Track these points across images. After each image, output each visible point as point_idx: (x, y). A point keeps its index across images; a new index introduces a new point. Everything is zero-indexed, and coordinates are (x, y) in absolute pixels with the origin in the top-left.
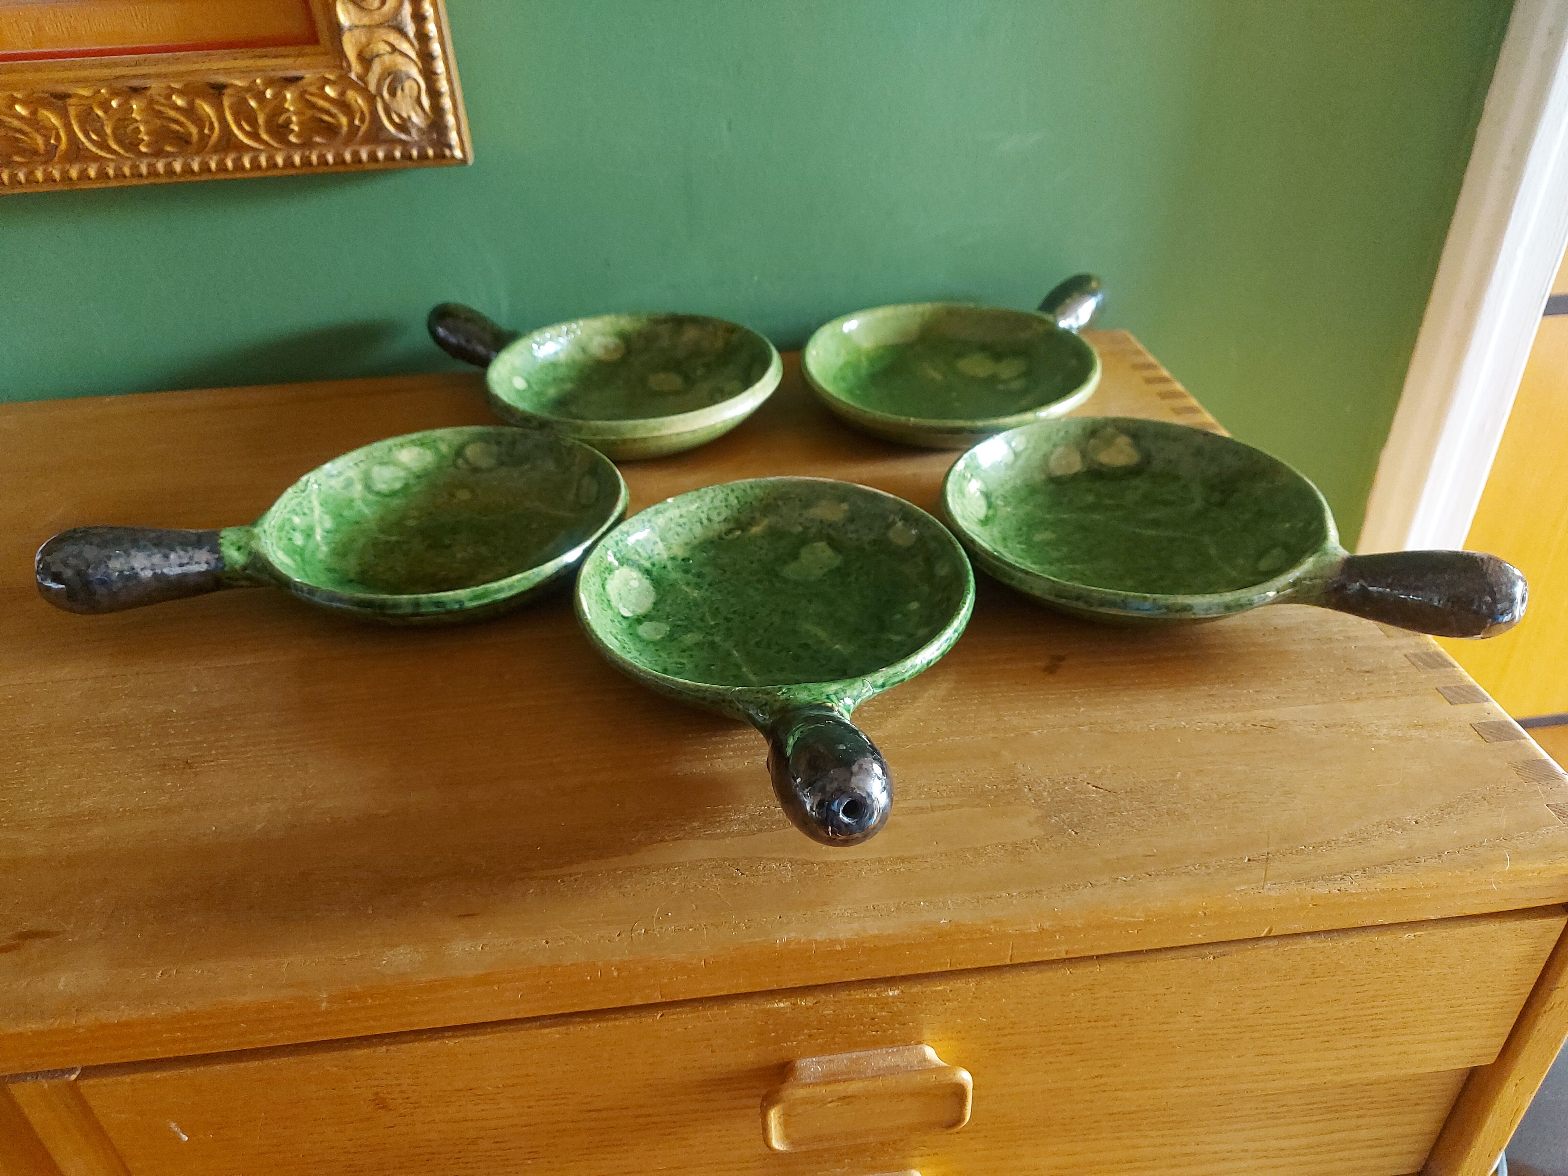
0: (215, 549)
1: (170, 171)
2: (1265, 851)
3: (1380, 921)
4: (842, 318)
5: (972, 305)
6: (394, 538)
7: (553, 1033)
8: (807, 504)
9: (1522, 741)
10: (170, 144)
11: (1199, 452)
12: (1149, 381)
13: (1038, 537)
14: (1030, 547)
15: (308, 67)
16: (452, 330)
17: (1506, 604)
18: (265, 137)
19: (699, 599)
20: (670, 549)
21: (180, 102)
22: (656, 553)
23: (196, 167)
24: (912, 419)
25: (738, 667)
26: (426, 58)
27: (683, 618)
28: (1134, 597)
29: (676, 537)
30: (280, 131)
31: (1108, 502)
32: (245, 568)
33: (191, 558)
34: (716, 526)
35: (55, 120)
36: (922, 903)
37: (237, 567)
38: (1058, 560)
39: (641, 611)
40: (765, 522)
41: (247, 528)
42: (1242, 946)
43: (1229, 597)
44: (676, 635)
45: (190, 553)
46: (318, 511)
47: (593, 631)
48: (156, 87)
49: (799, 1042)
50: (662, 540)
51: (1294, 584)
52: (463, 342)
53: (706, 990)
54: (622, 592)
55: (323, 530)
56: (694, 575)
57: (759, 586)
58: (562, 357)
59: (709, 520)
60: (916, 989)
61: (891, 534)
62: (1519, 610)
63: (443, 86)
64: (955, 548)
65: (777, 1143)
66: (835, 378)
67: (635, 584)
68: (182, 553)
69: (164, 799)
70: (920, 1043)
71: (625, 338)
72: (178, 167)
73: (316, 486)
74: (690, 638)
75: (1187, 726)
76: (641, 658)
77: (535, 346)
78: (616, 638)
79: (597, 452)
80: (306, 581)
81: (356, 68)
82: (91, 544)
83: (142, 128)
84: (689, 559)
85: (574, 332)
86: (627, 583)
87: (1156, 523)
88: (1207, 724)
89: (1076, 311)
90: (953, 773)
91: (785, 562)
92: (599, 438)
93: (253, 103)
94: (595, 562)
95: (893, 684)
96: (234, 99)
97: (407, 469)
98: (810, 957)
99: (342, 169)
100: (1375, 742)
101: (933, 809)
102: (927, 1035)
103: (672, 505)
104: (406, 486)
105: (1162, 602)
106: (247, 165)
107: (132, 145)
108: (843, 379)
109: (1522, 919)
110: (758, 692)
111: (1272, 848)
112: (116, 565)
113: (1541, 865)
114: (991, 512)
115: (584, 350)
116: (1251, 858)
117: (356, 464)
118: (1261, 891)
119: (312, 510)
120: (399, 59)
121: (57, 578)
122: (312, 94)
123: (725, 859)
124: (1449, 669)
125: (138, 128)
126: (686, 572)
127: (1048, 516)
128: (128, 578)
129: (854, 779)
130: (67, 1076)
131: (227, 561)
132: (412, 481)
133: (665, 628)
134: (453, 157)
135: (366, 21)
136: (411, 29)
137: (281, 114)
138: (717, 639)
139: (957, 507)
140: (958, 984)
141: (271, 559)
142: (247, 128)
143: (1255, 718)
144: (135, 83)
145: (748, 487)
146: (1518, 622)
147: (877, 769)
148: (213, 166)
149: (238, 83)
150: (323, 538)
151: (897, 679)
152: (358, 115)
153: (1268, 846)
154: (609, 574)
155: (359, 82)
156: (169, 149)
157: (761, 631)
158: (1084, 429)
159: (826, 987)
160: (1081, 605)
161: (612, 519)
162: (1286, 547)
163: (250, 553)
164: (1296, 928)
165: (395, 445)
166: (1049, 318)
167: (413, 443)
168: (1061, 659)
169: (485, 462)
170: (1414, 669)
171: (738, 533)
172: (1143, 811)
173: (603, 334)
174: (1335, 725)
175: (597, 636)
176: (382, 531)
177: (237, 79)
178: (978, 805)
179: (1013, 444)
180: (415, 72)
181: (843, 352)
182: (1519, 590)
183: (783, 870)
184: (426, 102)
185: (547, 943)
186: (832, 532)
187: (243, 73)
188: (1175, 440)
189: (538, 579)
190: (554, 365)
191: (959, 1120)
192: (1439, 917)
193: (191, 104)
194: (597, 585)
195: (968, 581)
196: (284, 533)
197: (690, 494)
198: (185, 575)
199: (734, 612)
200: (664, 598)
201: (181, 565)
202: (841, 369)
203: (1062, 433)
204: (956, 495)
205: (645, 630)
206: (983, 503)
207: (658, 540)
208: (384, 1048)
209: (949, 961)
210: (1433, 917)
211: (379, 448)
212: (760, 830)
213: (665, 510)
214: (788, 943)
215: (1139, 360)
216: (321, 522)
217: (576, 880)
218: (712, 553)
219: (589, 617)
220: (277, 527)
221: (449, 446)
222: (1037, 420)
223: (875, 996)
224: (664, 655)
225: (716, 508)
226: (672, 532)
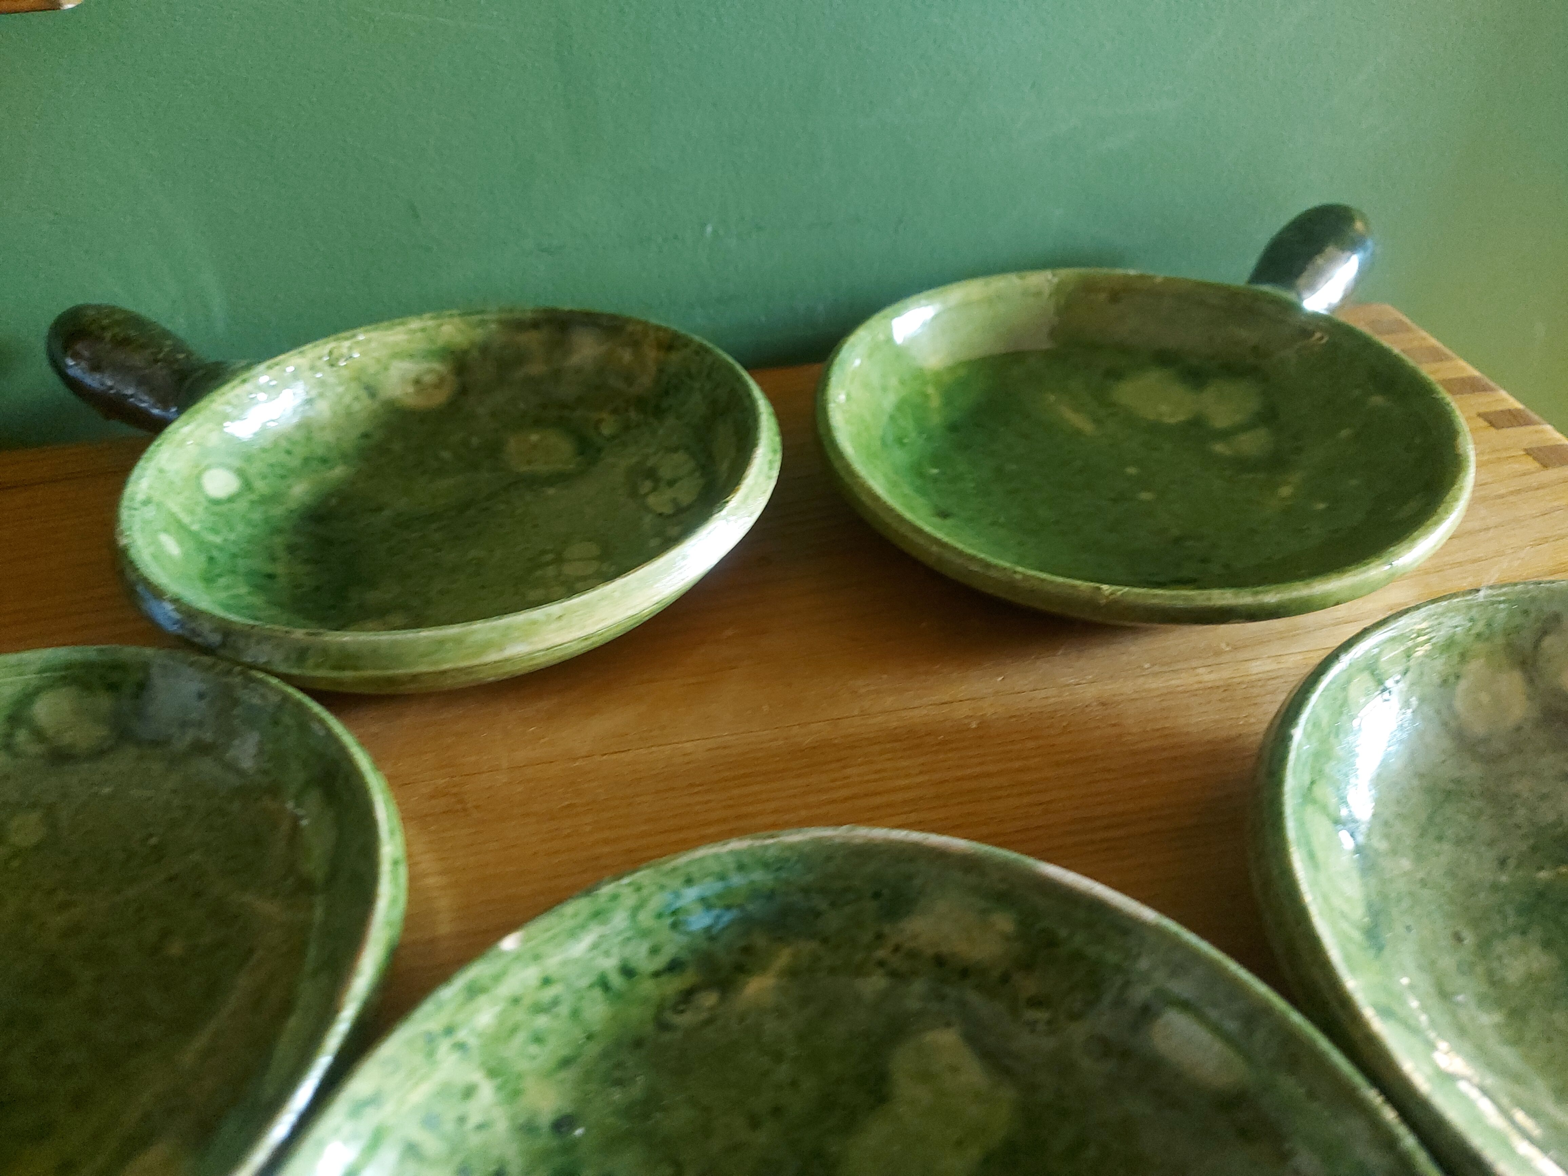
8: (896, 905)
16: (99, 365)
20: (515, 1099)
29: (534, 1049)
34: (648, 987)
50: (492, 1073)
59: (628, 973)
71: (455, 361)
84: (572, 1125)
89: (1327, 278)
91: (850, 1118)
103: (517, 957)
115: (372, 392)
145: (732, 866)
158: (1528, 613)
166: (1287, 294)
169: (83, 736)
171: (710, 1001)
173: (411, 356)
203: (1479, 627)
207: (477, 1076)
213: (497, 978)
225: (645, 933)
226: (520, 1038)
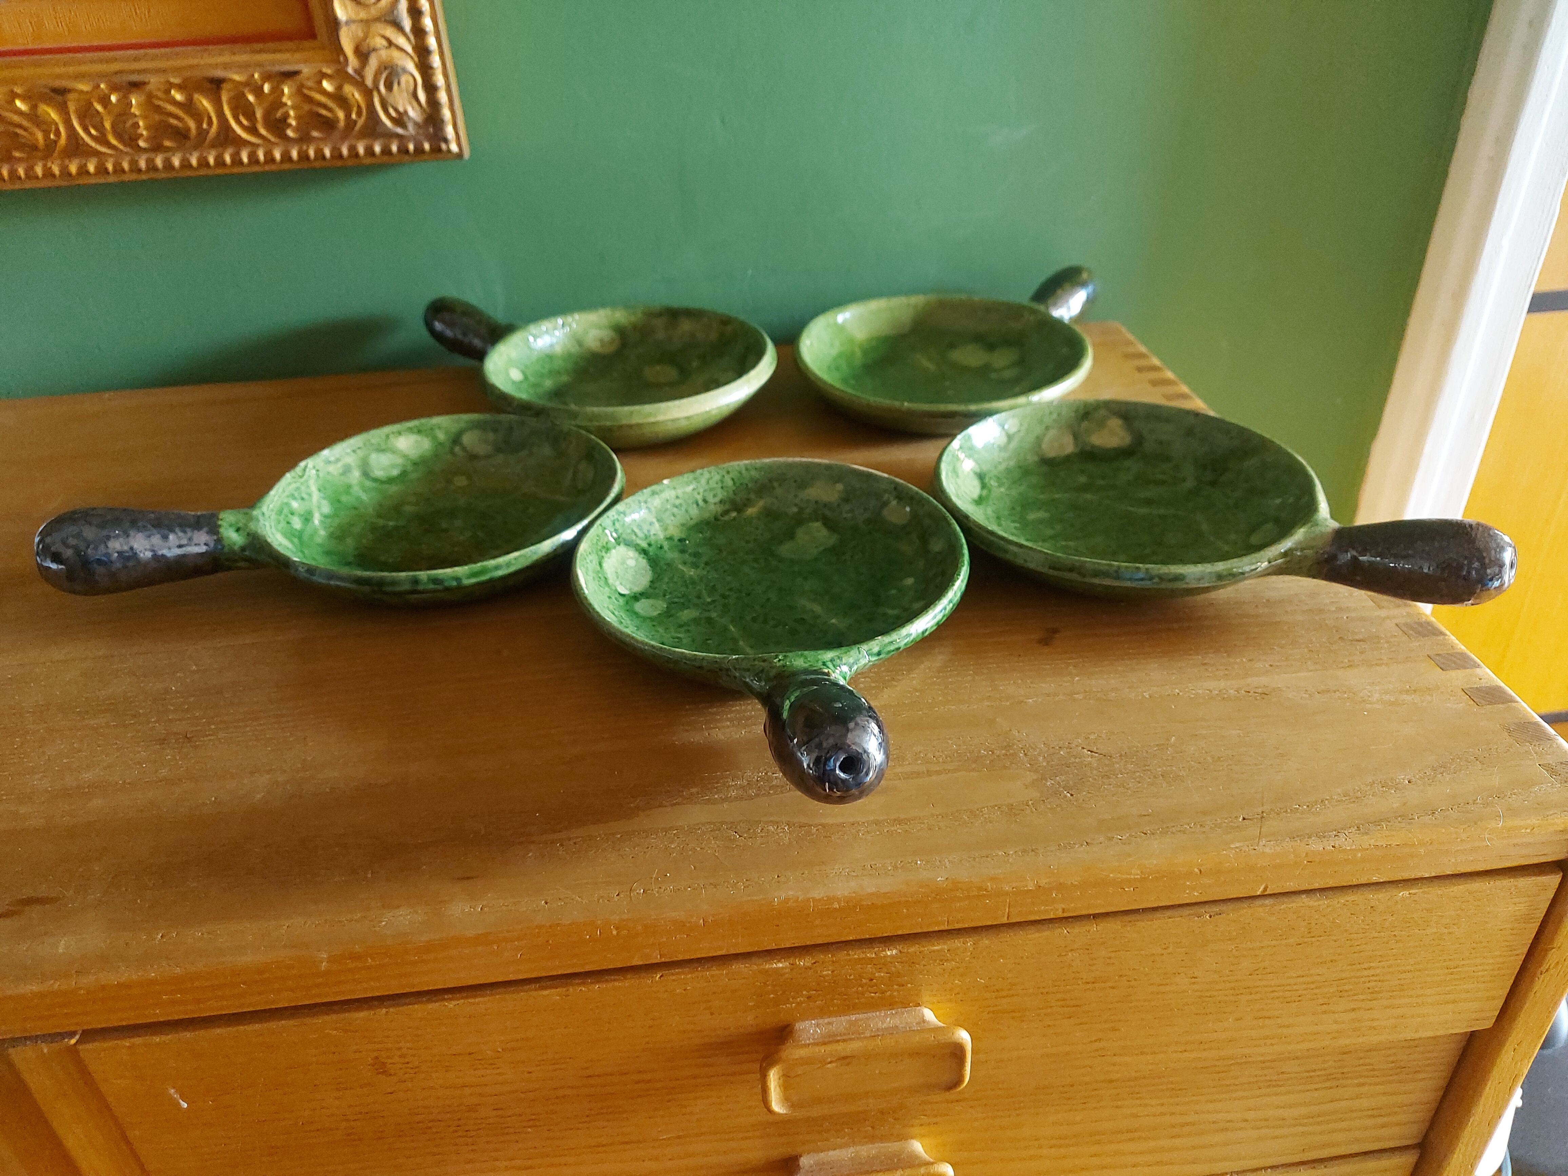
0: (214, 530)
1: (168, 165)
2: (1260, 810)
3: (1375, 879)
4: (836, 310)
5: (964, 297)
6: (391, 523)
7: (553, 995)
8: (802, 485)
9: (1514, 704)
10: (169, 139)
11: (1190, 432)
12: (1140, 369)
13: (1032, 516)
14: (1024, 525)
15: (306, 61)
16: (450, 324)
17: (1497, 569)
18: (263, 131)
19: (696, 578)
20: (666, 529)
21: (178, 97)
22: (652, 533)
23: (194, 162)
24: (906, 404)
25: (735, 641)
26: (422, 53)
27: (680, 595)
28: (1127, 567)
29: (673, 518)
30: (278, 126)
31: (1102, 482)
32: (243, 549)
33: (190, 539)
34: (712, 507)
35: (54, 115)
36: (919, 862)
37: (236, 548)
38: (1051, 537)
39: (637, 589)
40: (761, 503)
41: (246, 510)
42: (1239, 905)
43: (1220, 566)
44: (673, 612)
45: (189, 534)
46: (316, 496)
47: (590, 604)
48: (154, 82)
49: (798, 1004)
50: (658, 520)
51: (1285, 554)
52: (460, 337)
53: (705, 949)
54: (619, 571)
55: (321, 514)
56: (690, 555)
57: (756, 565)
58: (558, 349)
59: (705, 501)
60: (913, 949)
61: (885, 512)
62: (1508, 575)
63: (439, 80)
64: (949, 524)
65: (777, 1106)
66: (829, 368)
67: (631, 563)
68: (181, 534)
69: (164, 772)
70: (919, 1005)
71: (620, 331)
72: (176, 162)
73: (314, 472)
74: (686, 615)
75: (1181, 694)
76: (639, 633)
77: (531, 339)
78: (614, 614)
79: (593, 437)
80: (305, 561)
81: (353, 63)
82: (90, 524)
83: (141, 123)
84: (685, 540)
85: (570, 326)
86: (623, 563)
87: (1149, 502)
88: (1200, 692)
89: (1067, 301)
90: (949, 739)
91: (781, 542)
92: (596, 424)
93: (251, 98)
94: (592, 540)
95: (889, 652)
96: (232, 94)
97: (405, 456)
98: (808, 915)
99: (339, 163)
100: (1369, 706)
101: (929, 773)
102: (926, 997)
103: (668, 486)
104: (404, 474)
105: (1156, 572)
106: (245, 160)
107: (131, 140)
108: (837, 369)
109: (1515, 877)
110: (754, 660)
111: (1267, 808)
112: (116, 545)
113: (1534, 821)
114: (985, 492)
115: (580, 343)
116: (1246, 817)
117: (354, 451)
118: (1256, 848)
119: (310, 495)
120: (396, 54)
121: (56, 558)
122: (310, 89)
123: (722, 823)
124: (1441, 637)
125: (137, 123)
126: (683, 551)
127: (1042, 496)
128: (128, 558)
129: (849, 735)
130: (66, 1040)
131: (226, 542)
132: (410, 468)
133: (660, 605)
134: (449, 151)
135: (363, 15)
136: (407, 24)
137: (278, 109)
138: (714, 615)
139: (951, 486)
140: (957, 943)
141: (269, 540)
142: (245, 122)
143: (1248, 685)
144: (135, 78)
145: (744, 469)
146: (1508, 587)
147: (874, 727)
148: (211, 161)
149: (237, 77)
150: (321, 522)
151: (892, 648)
152: (355, 109)
153: (1263, 805)
154: (606, 553)
155: (357, 77)
156: (167, 143)
157: (757, 608)
158: (1076, 411)
159: (825, 947)
160: (1074, 576)
161: (608, 500)
162: (1277, 521)
163: (248, 534)
164: (1291, 886)
165: (393, 433)
166: (1042, 308)
167: (410, 430)
168: (1055, 631)
169: (482, 449)
170: (1405, 638)
171: (734, 514)
172: (1138, 774)
173: (600, 328)
174: (1328, 691)
175: (594, 609)
176: (379, 516)
177: (236, 73)
178: (974, 770)
179: (1006, 427)
180: (411, 67)
181: (837, 343)
182: (1507, 556)
183: (781, 832)
184: (422, 96)
185: (546, 903)
186: (827, 513)
187: (242, 67)
188: (1167, 420)
189: (535, 557)
190: (550, 357)
191: (959, 1080)
192: (1433, 874)
193: (190, 99)
194: (594, 562)
195: (963, 555)
196: (283, 516)
197: (686, 475)
198: (184, 556)
199: (731, 590)
200: (661, 577)
201: (180, 546)
202: (835, 359)
203: (1055, 416)
204: (950, 474)
205: (641, 607)
206: (976, 483)
207: (654, 520)
208: (384, 1011)
209: (946, 919)
210: (1427, 875)
211: (376, 435)
212: (757, 795)
213: (661, 491)
214: (787, 900)
215: (1131, 350)
216: (319, 507)
217: (575, 843)
218: (708, 534)
219: (586, 591)
220: (275, 510)
221: (446, 433)
222: (1030, 404)
223: (874, 956)
224: (661, 630)
225: (711, 489)
226: (668, 513)
